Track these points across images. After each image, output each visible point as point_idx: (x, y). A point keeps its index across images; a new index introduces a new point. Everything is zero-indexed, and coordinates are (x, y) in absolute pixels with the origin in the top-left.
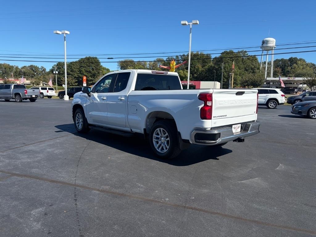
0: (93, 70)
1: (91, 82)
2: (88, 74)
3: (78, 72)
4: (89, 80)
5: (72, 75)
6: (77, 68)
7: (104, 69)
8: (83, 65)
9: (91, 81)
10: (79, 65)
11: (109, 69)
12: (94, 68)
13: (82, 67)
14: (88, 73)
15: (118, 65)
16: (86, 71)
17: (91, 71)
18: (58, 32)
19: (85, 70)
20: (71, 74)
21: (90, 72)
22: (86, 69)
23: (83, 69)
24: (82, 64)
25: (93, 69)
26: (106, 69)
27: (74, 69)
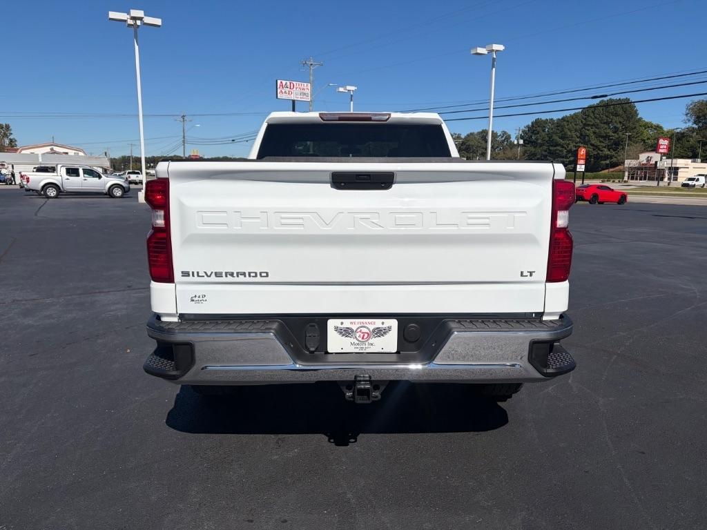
0: (615, 132)
1: (608, 162)
2: (600, 142)
3: (578, 140)
4: (602, 157)
5: (563, 147)
6: (576, 131)
7: (648, 126)
8: (591, 121)
9: (608, 158)
10: (582, 122)
11: (661, 125)
12: (619, 125)
13: (589, 125)
14: (602, 139)
15: (687, 115)
16: (598, 136)
17: (611, 134)
18: (480, 50)
19: (594, 133)
20: (560, 145)
21: (606, 137)
22: (597, 131)
23: (590, 131)
24: (589, 119)
25: (616, 130)
26: (652, 127)
27: (569, 133)
